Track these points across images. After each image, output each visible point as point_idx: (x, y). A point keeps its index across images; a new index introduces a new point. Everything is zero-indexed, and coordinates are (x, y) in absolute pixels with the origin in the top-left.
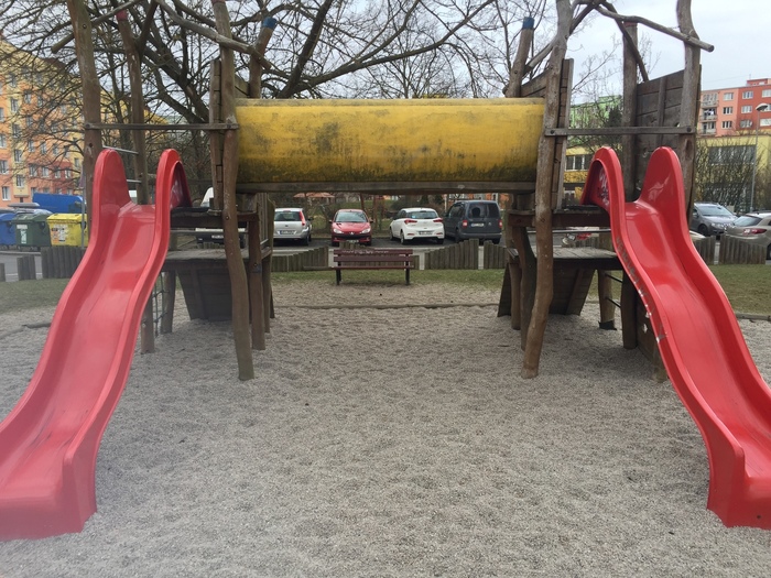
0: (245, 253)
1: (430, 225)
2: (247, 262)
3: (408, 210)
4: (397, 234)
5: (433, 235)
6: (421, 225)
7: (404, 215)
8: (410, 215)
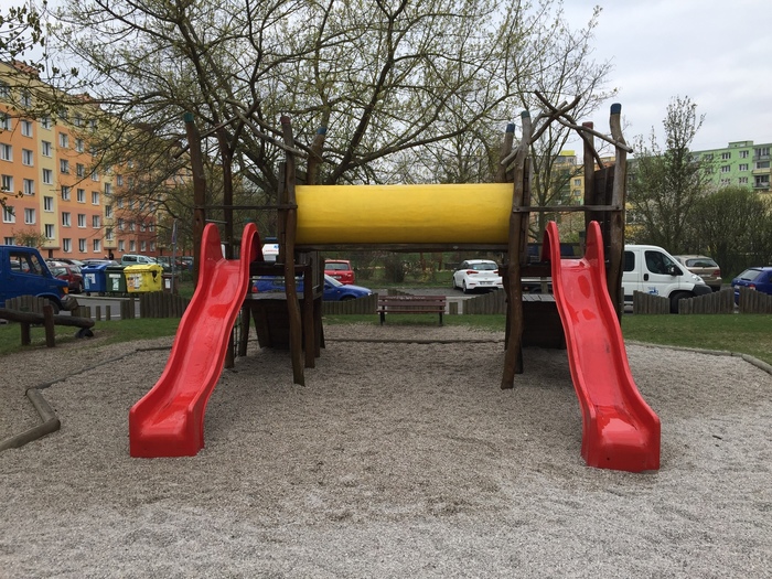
0: (301, 296)
1: (490, 276)
2: (301, 302)
3: (470, 262)
4: (460, 284)
5: (493, 285)
6: (482, 276)
7: (467, 266)
8: (471, 266)
